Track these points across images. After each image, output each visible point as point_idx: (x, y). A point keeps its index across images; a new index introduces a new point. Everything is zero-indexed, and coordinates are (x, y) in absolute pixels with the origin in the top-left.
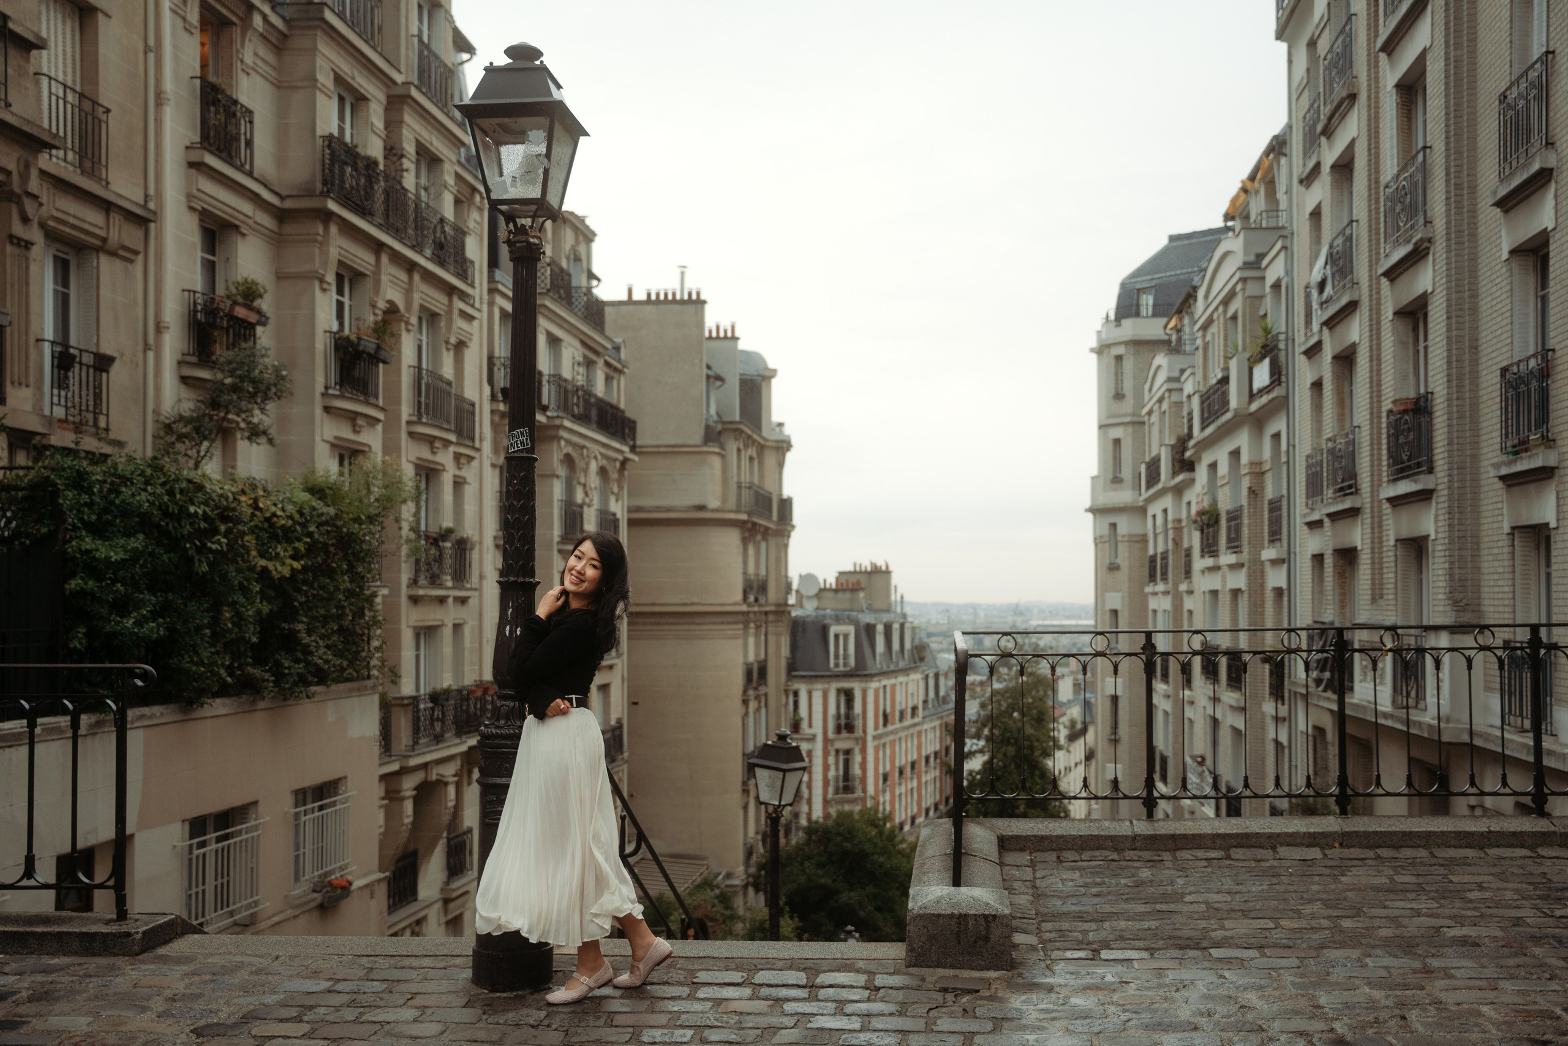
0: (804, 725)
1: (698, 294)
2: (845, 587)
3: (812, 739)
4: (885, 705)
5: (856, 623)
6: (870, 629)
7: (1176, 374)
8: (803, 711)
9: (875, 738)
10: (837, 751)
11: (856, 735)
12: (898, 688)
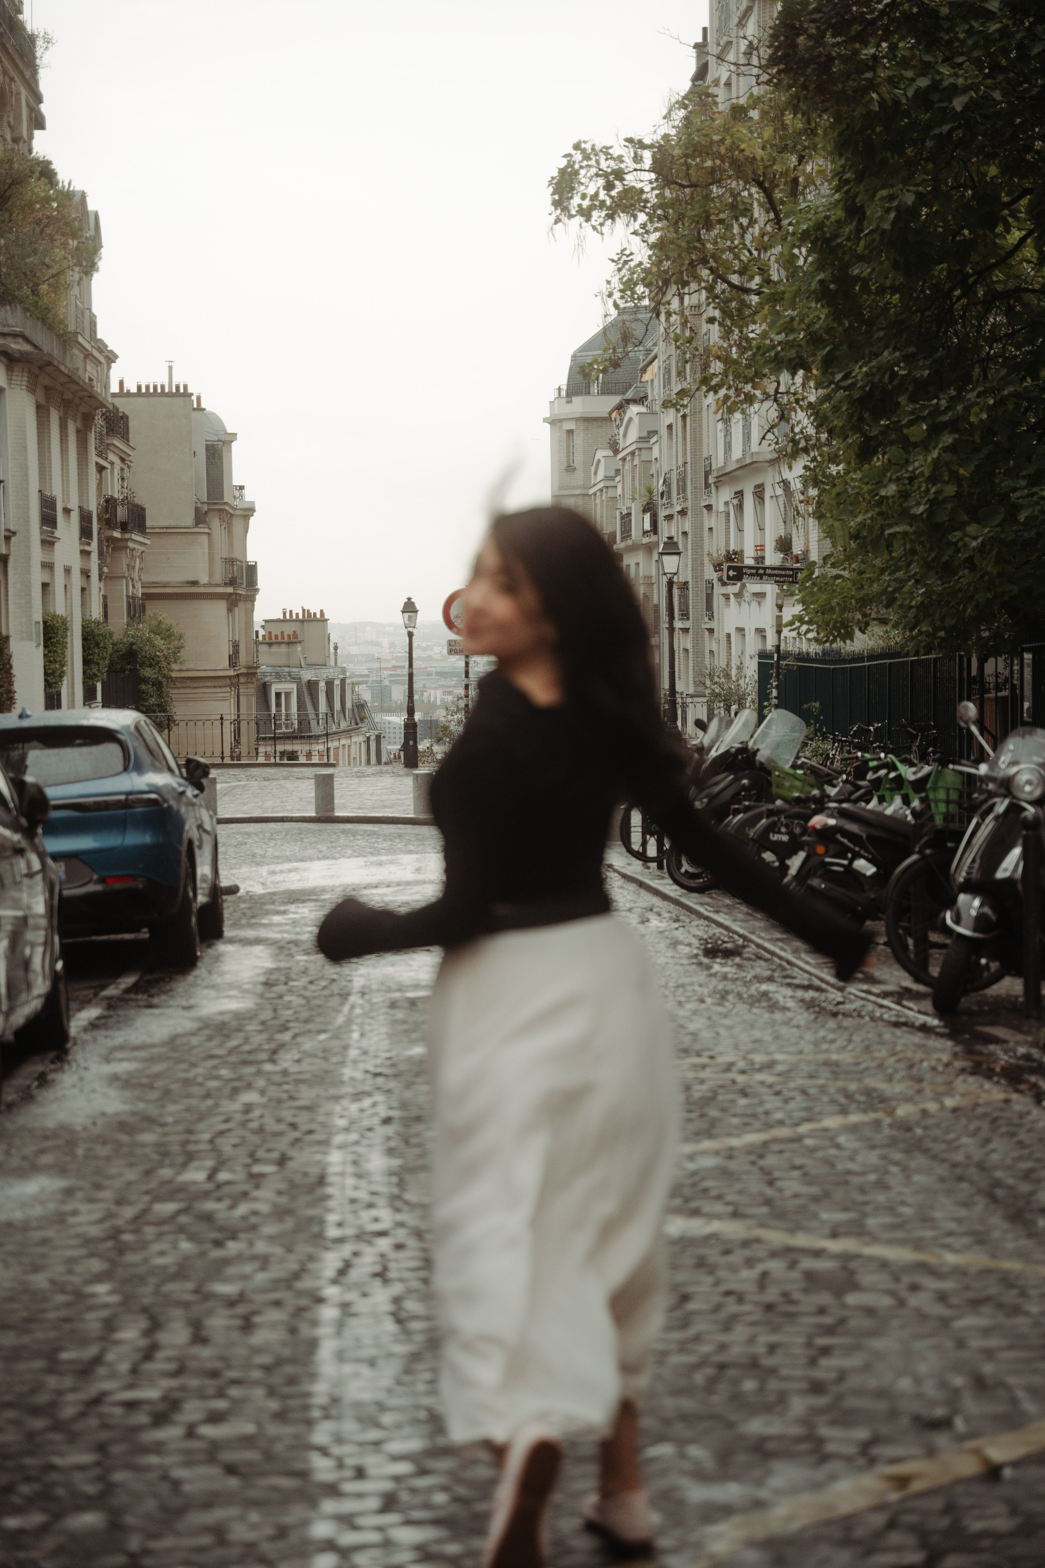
1: (185, 387)
2: (280, 639)
5: (297, 680)
6: (311, 685)
7: (612, 473)
12: (341, 751)
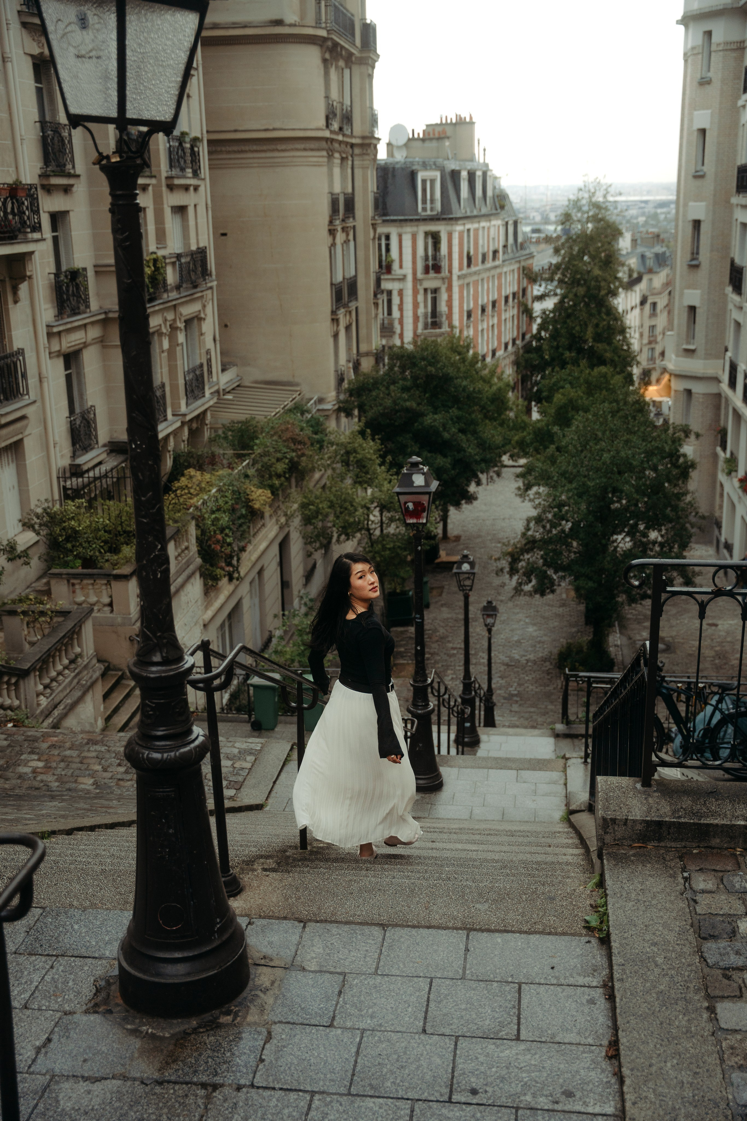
0: (396, 266)
2: (432, 136)
3: (403, 279)
4: (469, 248)
5: (442, 170)
6: (455, 175)
8: (394, 253)
9: (459, 277)
10: (426, 290)
11: (443, 275)
